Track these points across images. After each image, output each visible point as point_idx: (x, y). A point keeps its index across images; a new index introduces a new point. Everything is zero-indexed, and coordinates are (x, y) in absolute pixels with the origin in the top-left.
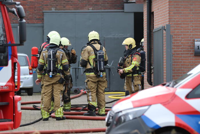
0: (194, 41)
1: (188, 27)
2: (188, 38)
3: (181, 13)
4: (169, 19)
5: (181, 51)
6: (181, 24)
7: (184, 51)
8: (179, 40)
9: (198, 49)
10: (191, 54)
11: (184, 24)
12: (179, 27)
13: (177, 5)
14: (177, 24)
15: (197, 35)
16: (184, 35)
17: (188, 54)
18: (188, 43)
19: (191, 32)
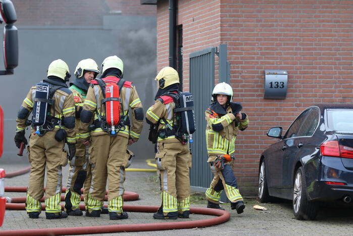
0: (264, 73)
1: (253, 49)
2: (253, 68)
3: (241, 26)
4: (221, 35)
5: (242, 91)
6: (241, 44)
7: (246, 91)
8: (238, 72)
9: (271, 87)
10: (258, 96)
11: (246, 44)
12: (238, 49)
13: (234, 11)
14: (235, 44)
15: (269, 63)
16: (246, 63)
17: (253, 95)
18: (253, 77)
19: (258, 58)
